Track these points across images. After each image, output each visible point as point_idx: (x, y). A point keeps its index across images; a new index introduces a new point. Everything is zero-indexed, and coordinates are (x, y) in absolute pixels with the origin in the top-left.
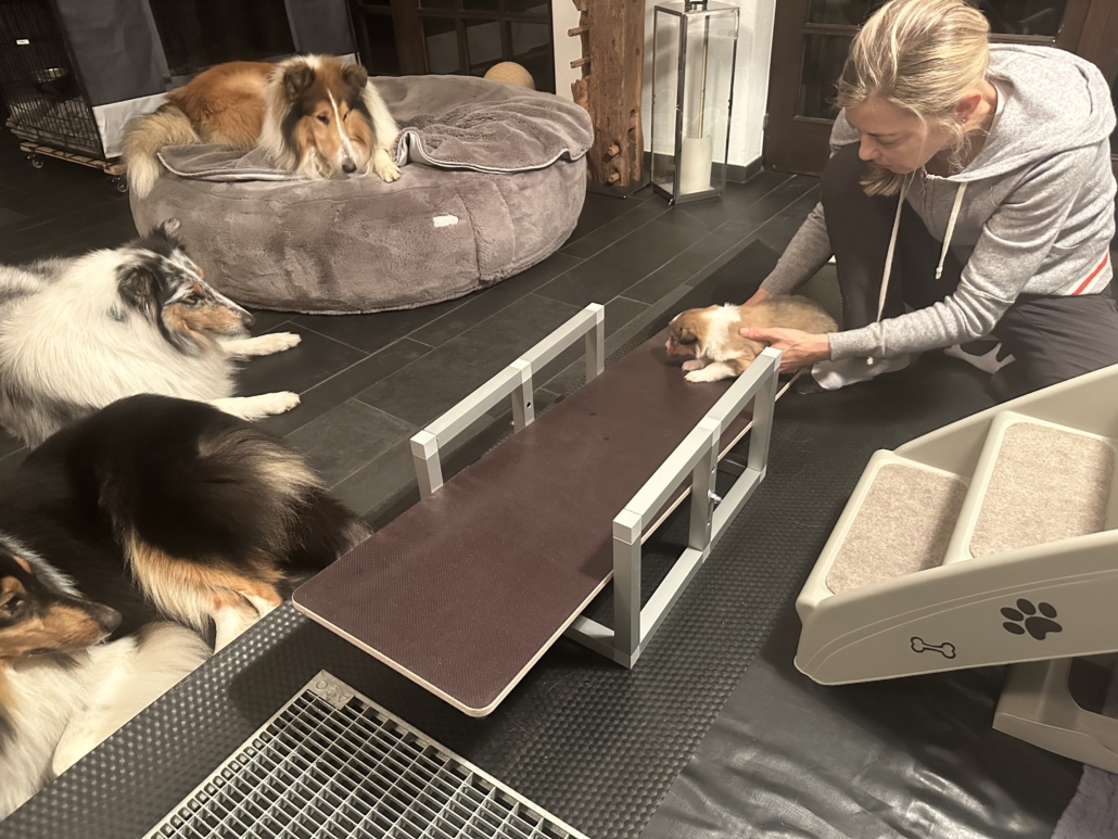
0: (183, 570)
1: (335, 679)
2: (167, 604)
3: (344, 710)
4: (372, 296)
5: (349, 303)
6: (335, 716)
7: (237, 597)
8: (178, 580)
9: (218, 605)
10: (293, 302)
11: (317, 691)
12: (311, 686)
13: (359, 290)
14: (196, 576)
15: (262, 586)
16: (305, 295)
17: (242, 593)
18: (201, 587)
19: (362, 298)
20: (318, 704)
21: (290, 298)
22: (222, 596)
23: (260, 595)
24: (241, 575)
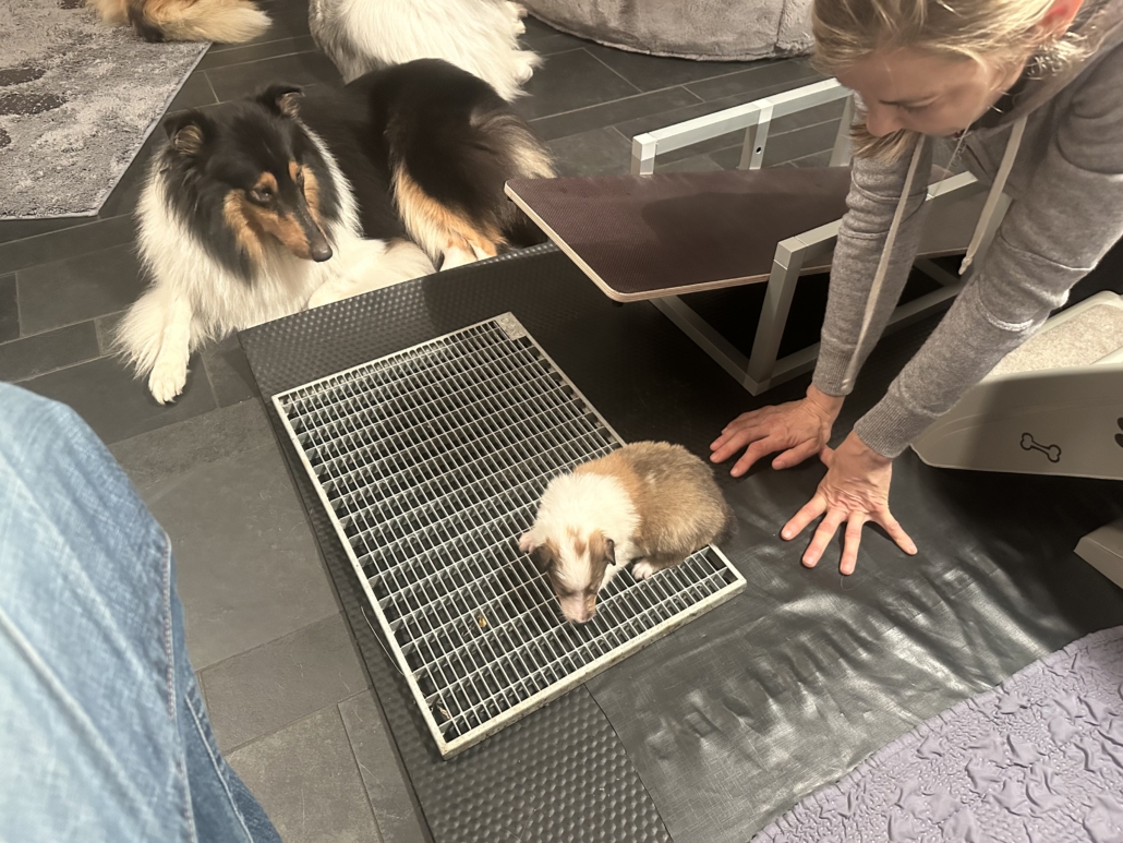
0: (432, 207)
1: (516, 320)
2: (414, 229)
3: (515, 342)
4: (664, 37)
5: (641, 40)
6: (508, 343)
7: (465, 243)
8: (426, 213)
9: (450, 244)
10: (592, 28)
11: (501, 324)
12: (497, 319)
13: (655, 27)
14: (440, 217)
15: (487, 242)
16: (604, 23)
17: (470, 242)
18: (441, 226)
19: (654, 37)
20: (498, 332)
21: (590, 23)
22: (455, 238)
23: (483, 248)
24: (473, 228)
